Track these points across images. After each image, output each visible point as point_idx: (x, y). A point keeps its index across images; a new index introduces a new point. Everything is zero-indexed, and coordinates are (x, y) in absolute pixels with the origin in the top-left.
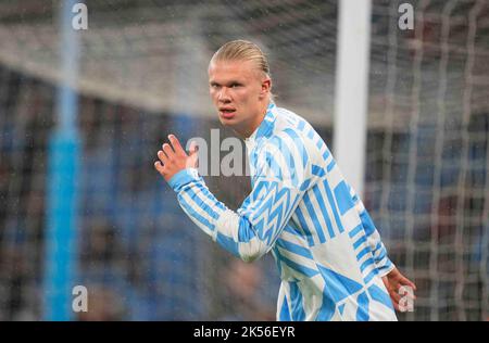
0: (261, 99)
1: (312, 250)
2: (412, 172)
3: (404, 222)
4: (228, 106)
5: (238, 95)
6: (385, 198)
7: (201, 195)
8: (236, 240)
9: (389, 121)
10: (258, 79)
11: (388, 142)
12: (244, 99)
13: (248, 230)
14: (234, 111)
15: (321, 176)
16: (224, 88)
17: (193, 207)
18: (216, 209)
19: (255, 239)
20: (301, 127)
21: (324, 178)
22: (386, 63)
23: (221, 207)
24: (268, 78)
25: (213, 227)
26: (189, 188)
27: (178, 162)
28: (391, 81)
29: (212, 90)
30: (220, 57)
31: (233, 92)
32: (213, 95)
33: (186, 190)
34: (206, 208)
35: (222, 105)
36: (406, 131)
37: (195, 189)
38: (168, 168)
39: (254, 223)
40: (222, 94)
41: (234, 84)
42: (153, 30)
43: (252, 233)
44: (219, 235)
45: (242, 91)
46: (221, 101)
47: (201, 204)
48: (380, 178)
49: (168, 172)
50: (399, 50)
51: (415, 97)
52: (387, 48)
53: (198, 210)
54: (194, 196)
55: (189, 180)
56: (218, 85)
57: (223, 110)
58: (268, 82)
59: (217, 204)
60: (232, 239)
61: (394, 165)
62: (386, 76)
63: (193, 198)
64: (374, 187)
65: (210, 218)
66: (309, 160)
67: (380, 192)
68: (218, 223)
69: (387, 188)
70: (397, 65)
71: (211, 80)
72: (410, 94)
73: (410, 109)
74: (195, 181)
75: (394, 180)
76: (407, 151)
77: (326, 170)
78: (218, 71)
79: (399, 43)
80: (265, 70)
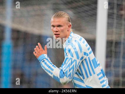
0: (68, 31)
1: (84, 80)
2: (122, 54)
3: (119, 71)
4: (57, 33)
5: (61, 29)
6: (113, 63)
7: (48, 63)
8: (59, 77)
9: (114, 38)
10: (67, 24)
11: (114, 45)
12: (62, 31)
13: (63, 74)
14: (59, 35)
15: (87, 56)
16: (56, 27)
17: (45, 67)
18: (53, 67)
19: (65, 77)
20: (80, 40)
21: (88, 56)
22: (113, 18)
23: (54, 67)
24: (71, 24)
25: (52, 73)
26: (44, 61)
27: (41, 52)
28: (115, 25)
29: (52, 28)
30: (55, 17)
31: (59, 28)
32: (52, 29)
33: (43, 61)
34: (49, 67)
35: (55, 33)
36: (120, 41)
37: (46, 61)
38: (37, 54)
39: (65, 72)
40: (55, 29)
41: (59, 26)
42: (36, 7)
43: (64, 75)
44: (54, 76)
45: (62, 28)
46: (55, 31)
47: (48, 66)
48: (111, 57)
49: (37, 55)
50: (117, 14)
51: (122, 30)
52: (113, 13)
53: (47, 68)
54: (45, 63)
55: (44, 58)
56: (54, 26)
57: (55, 34)
58: (70, 25)
59: (53, 66)
60: (58, 77)
61: (115, 52)
62: (113, 23)
63: (45, 64)
64: (109, 60)
65: (51, 70)
66: (83, 50)
67: (111, 61)
68: (53, 72)
69: (113, 60)
70: (117, 19)
71: (52, 24)
72: (121, 29)
73: (121, 34)
74: (46, 58)
75: (116, 57)
76: (120, 48)
77: (89, 54)
78: (54, 22)
79: (118, 12)
80: (70, 21)
